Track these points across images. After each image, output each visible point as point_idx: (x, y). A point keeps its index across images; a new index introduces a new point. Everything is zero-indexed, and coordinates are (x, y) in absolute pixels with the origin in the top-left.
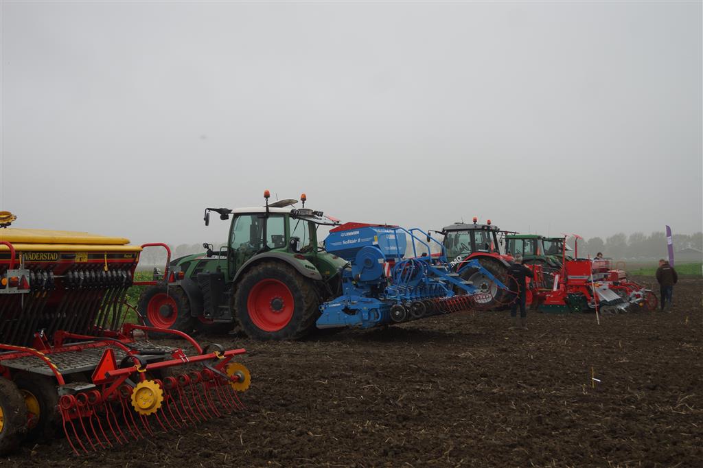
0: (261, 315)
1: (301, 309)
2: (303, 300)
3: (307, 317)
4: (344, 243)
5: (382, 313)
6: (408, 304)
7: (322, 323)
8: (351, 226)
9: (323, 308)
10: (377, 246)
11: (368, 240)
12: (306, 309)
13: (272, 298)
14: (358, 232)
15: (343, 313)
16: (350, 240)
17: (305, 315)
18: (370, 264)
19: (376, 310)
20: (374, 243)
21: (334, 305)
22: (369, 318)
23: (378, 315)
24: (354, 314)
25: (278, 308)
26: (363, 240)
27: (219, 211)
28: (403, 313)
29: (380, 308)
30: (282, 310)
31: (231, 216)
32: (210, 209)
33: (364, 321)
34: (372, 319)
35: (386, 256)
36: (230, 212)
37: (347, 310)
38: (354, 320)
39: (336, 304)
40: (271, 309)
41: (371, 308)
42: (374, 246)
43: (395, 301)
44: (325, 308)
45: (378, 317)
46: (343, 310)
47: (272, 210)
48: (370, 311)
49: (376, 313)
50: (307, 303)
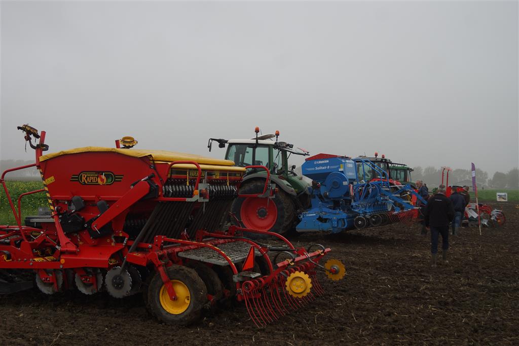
0: (249, 220)
1: (282, 217)
2: (285, 210)
3: (287, 223)
4: (317, 168)
5: (347, 221)
6: (368, 216)
7: (300, 228)
8: (321, 157)
9: (302, 217)
10: (342, 172)
11: (335, 167)
12: (286, 217)
13: (259, 208)
14: (328, 161)
15: (317, 221)
16: (321, 167)
17: (286, 221)
18: (337, 185)
19: (343, 219)
20: (340, 170)
21: (310, 215)
22: (338, 225)
23: (344, 223)
24: (326, 222)
25: (263, 216)
26: (332, 167)
27: (219, 141)
28: (364, 222)
29: (346, 218)
30: (266, 217)
31: (227, 145)
32: (212, 139)
33: (333, 227)
34: (340, 226)
35: (350, 179)
36: (226, 142)
37: (320, 219)
38: (326, 226)
39: (311, 214)
40: (257, 216)
41: (339, 218)
42: (340, 172)
43: (358, 214)
44: (303, 217)
45: (345, 225)
46: (317, 219)
47: (260, 142)
48: (338, 220)
49: (343, 222)
50: (287, 212)
